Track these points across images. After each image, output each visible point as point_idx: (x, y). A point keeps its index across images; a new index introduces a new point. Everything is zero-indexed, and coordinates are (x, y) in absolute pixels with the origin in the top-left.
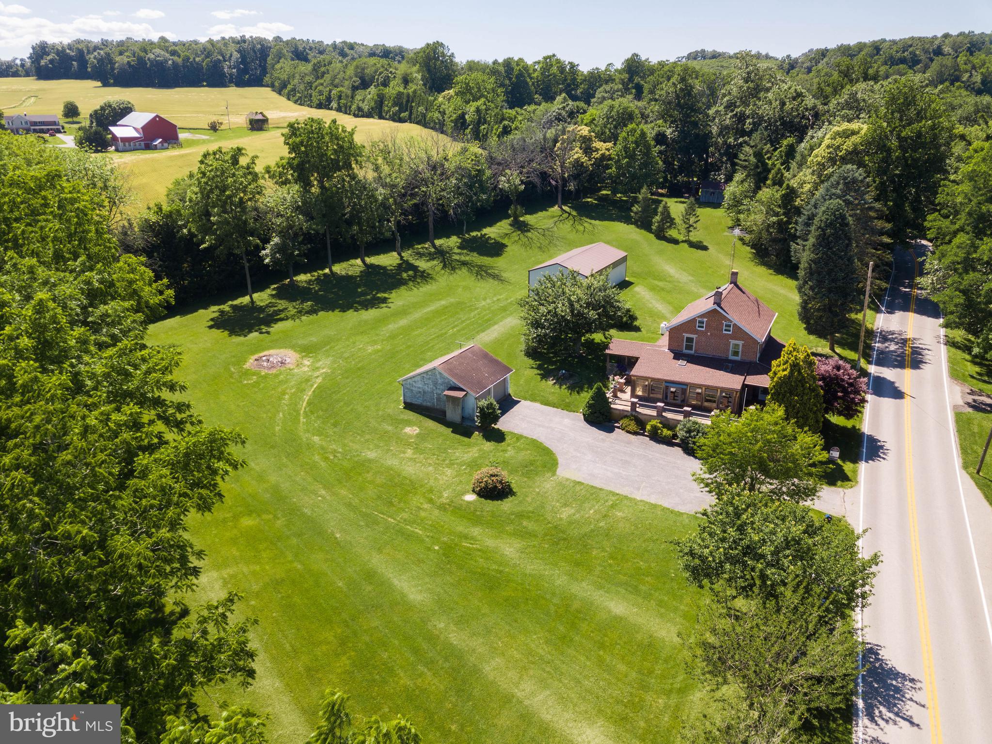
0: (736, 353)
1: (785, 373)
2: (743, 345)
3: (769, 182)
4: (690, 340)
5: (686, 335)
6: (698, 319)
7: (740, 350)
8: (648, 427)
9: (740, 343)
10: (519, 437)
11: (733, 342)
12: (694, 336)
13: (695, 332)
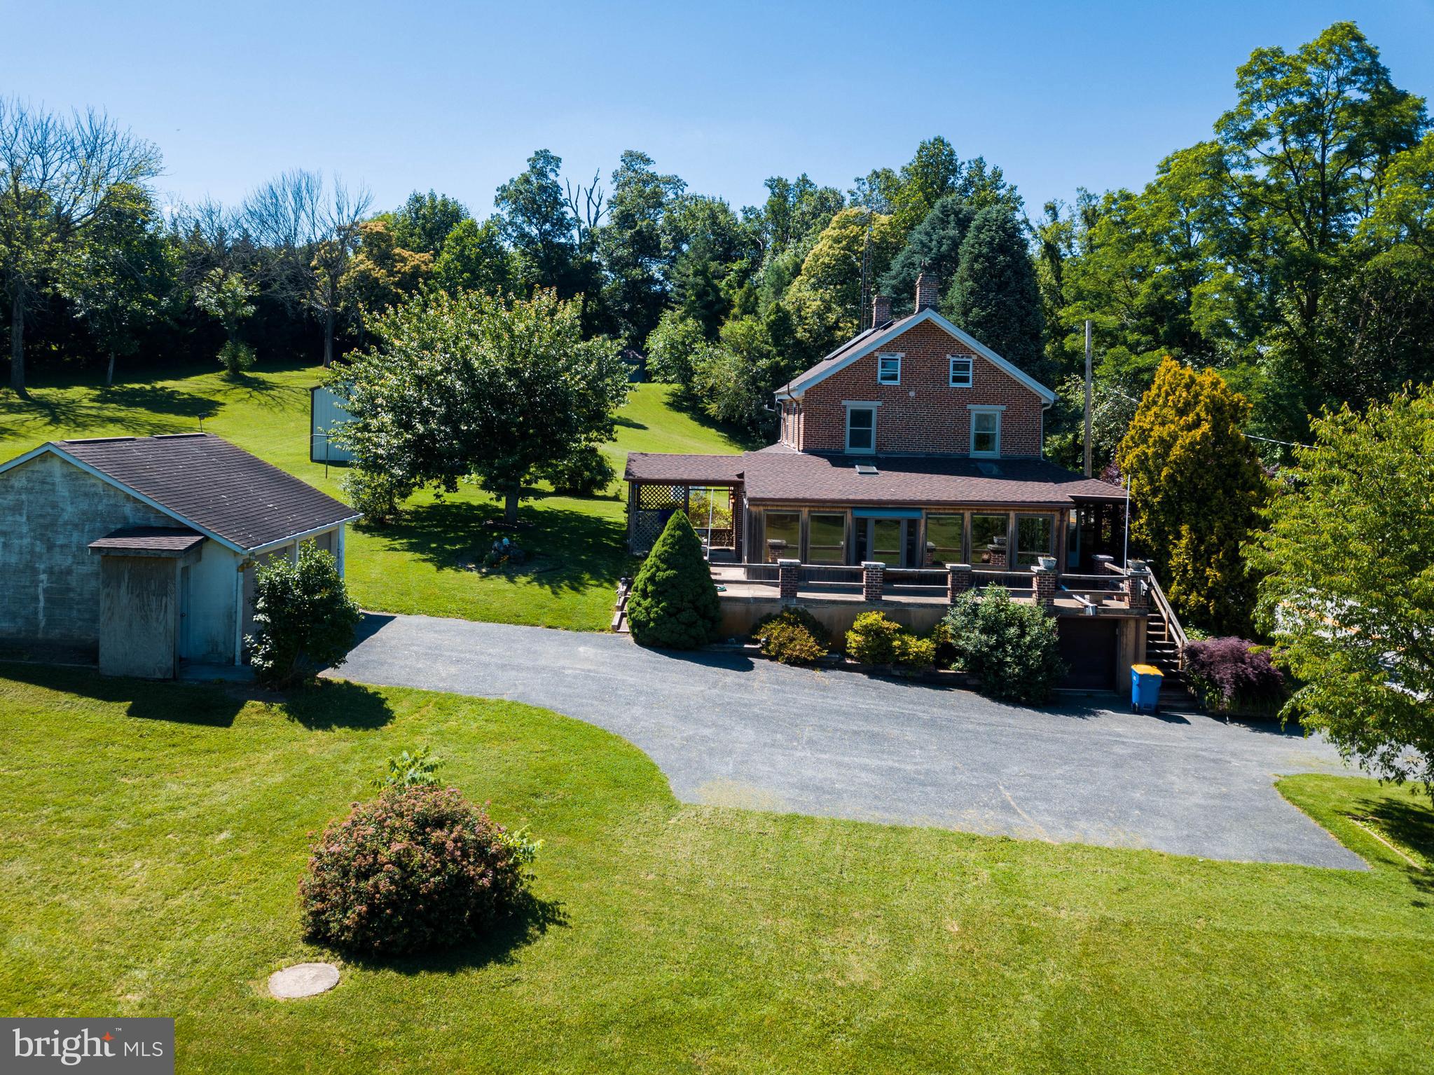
0: (984, 441)
1: (1197, 434)
2: (1004, 416)
3: (736, 311)
4: (861, 418)
5: (852, 405)
6: (880, 356)
7: (998, 431)
8: (854, 639)
9: (996, 410)
10: (445, 704)
11: (976, 409)
12: (872, 405)
13: (876, 392)
